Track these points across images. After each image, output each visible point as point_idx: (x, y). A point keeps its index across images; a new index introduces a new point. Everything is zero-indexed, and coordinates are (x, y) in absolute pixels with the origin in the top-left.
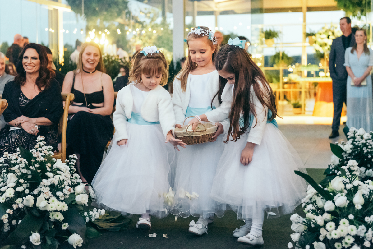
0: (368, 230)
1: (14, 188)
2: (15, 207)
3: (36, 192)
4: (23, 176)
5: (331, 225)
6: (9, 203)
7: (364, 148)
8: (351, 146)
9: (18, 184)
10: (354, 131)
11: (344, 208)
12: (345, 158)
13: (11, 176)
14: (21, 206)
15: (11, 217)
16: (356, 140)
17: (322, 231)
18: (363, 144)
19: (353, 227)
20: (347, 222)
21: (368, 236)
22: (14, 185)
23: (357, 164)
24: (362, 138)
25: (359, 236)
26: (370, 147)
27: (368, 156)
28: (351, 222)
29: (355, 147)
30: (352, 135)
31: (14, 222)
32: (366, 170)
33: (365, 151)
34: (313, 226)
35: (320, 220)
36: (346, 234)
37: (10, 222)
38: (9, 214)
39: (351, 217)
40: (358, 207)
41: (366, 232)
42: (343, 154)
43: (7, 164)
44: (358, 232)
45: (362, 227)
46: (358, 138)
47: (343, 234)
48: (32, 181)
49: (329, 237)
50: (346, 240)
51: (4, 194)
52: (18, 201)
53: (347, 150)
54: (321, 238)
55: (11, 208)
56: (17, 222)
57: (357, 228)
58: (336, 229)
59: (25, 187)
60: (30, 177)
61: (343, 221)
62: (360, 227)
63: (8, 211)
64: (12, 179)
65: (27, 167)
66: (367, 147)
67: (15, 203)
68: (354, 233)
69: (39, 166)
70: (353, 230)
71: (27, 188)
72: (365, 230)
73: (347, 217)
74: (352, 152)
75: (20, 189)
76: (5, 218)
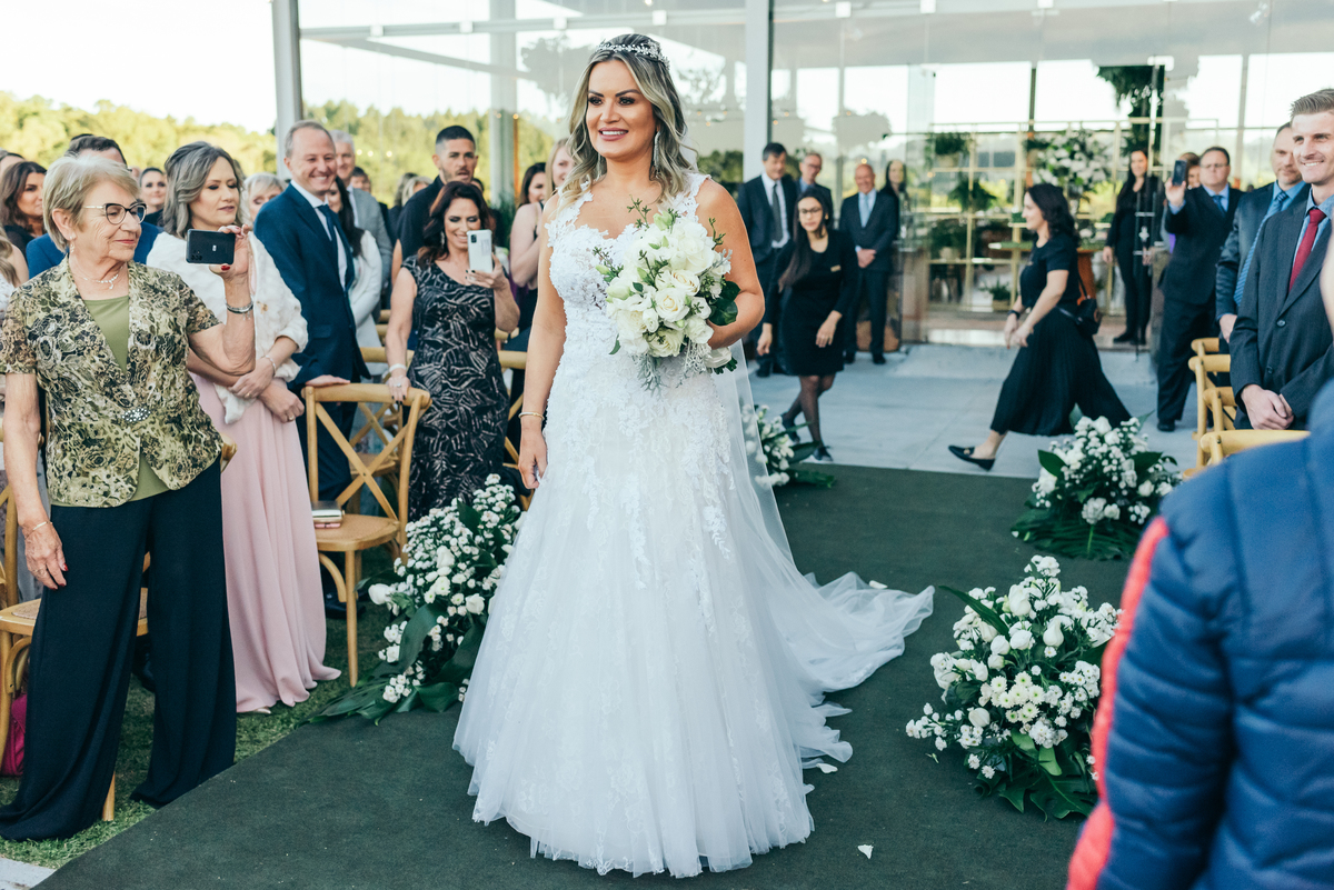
0: (1064, 695)
1: (450, 577)
2: (451, 611)
3: (486, 585)
4: (464, 557)
5: (1001, 681)
6: (441, 604)
7: (1105, 463)
8: (1081, 456)
9: (455, 570)
11: (1026, 650)
12: (1067, 478)
13: (443, 554)
14: (462, 611)
15: (445, 631)
16: (1091, 444)
17: (984, 688)
18: (1102, 454)
19: (1038, 689)
20: (1028, 678)
21: (1063, 706)
22: (449, 571)
24: (1102, 440)
25: (1049, 705)
26: (1115, 462)
27: (1111, 477)
28: (1036, 681)
29: (1089, 459)
30: (1084, 433)
31: (450, 637)
32: (1105, 506)
33: (1106, 470)
34: (969, 678)
35: (980, 671)
36: (1025, 701)
37: (443, 635)
38: (441, 625)
39: (1036, 670)
40: (1050, 653)
41: (1062, 698)
42: (1064, 469)
43: (435, 529)
44: (1045, 697)
45: (1055, 690)
46: (1094, 441)
47: (1019, 702)
48: (481, 565)
49: (995, 703)
50: (1024, 711)
51: (432, 587)
52: (457, 599)
53: (1072, 462)
54: (982, 701)
55: (445, 614)
56: (456, 638)
57: (1046, 690)
58: (1007, 691)
59: (468, 576)
60: (476, 558)
61: (1022, 676)
62: (1051, 687)
63: (442, 620)
64: (444, 559)
65: (471, 543)
66: (1110, 462)
67: (452, 605)
68: (1039, 700)
69: (491, 536)
70: (1038, 695)
71: (471, 577)
72: (1060, 694)
73: (1027, 669)
74: (1082, 467)
75: (459, 579)
76: (435, 633)
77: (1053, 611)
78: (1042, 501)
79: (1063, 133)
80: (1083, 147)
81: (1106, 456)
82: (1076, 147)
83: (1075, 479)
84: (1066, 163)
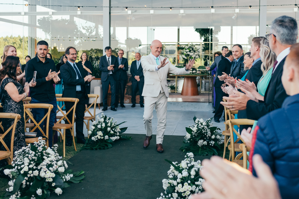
0: (196, 188)
1: (28, 166)
2: (29, 176)
3: (39, 168)
4: (33, 160)
5: (180, 185)
6: (26, 174)
8: (197, 129)
9: (30, 164)
10: (198, 121)
11: (186, 177)
12: (193, 135)
13: (26, 159)
14: (32, 175)
15: (27, 181)
16: (199, 125)
17: (176, 188)
18: (202, 128)
19: (190, 186)
20: (187, 184)
21: (196, 191)
22: (28, 164)
23: (193, 154)
24: (202, 124)
25: (193, 191)
26: (205, 130)
27: (205, 134)
28: (189, 184)
29: (199, 129)
30: (197, 123)
31: (28, 183)
32: (203, 142)
33: (203, 132)
34: (172, 185)
35: (175, 183)
36: (187, 190)
37: (26, 182)
38: (26, 180)
39: (189, 182)
40: (193, 177)
41: (196, 189)
42: (192, 132)
43: (23, 153)
44: (192, 189)
45: (194, 186)
46: (200, 125)
47: (185, 190)
48: (37, 162)
49: (179, 191)
50: (187, 193)
51: (23, 169)
52: (30, 172)
53: (194, 130)
54: (176, 191)
55: (27, 176)
56: (30, 184)
57: (192, 187)
58: (182, 188)
59: (34, 165)
60: (36, 160)
61: (186, 184)
62: (193, 186)
63: (26, 178)
64: (26, 161)
65: (35, 156)
66: (204, 130)
67: (29, 174)
68: (190, 189)
69: (40, 154)
71: (34, 166)
72: (195, 188)
73: (187, 182)
74: (197, 132)
75: (31, 166)
76: (24, 182)
77: (192, 166)
78: (187, 141)
79: (187, 45)
80: (193, 49)
81: (203, 128)
82: (191, 49)
83: (196, 135)
84: (189, 53)
